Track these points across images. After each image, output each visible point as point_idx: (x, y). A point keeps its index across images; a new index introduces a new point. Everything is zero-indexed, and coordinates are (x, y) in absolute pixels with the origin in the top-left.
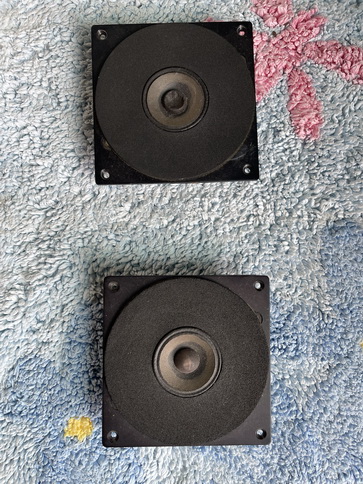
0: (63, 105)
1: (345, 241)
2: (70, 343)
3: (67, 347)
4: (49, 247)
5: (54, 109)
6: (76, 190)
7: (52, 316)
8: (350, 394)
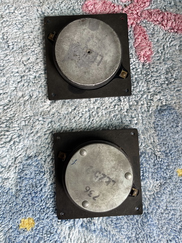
0: (11, 47)
1: (167, 117)
2: (20, 178)
3: (19, 180)
4: (6, 126)
5: (6, 50)
6: (20, 94)
7: (10, 164)
8: (172, 198)
